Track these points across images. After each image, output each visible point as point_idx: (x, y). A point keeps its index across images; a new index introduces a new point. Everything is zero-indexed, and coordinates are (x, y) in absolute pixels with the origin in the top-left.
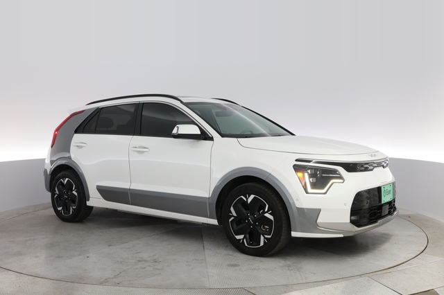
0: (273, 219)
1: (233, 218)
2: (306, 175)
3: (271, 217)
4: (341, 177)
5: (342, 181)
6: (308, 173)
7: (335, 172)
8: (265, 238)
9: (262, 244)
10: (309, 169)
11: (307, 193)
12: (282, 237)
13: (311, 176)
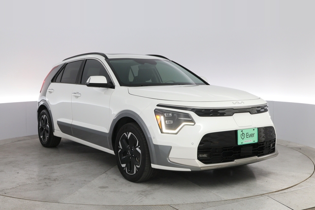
0: (140, 152)
1: (120, 150)
2: (162, 117)
3: (139, 151)
4: (192, 121)
5: (193, 124)
6: (164, 116)
7: (187, 116)
8: (136, 167)
9: (135, 172)
10: (165, 113)
11: (162, 132)
12: (146, 168)
13: (166, 119)
